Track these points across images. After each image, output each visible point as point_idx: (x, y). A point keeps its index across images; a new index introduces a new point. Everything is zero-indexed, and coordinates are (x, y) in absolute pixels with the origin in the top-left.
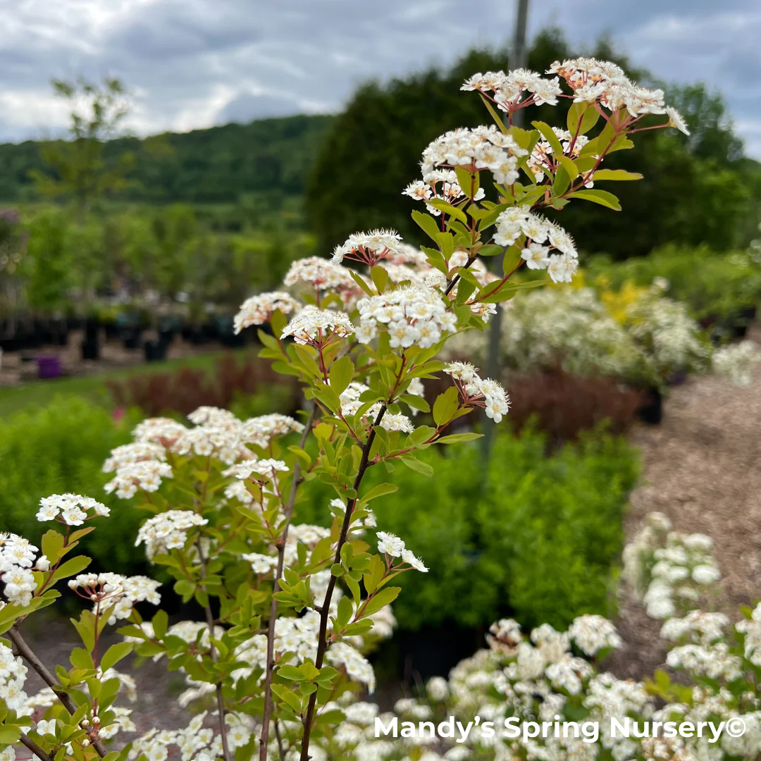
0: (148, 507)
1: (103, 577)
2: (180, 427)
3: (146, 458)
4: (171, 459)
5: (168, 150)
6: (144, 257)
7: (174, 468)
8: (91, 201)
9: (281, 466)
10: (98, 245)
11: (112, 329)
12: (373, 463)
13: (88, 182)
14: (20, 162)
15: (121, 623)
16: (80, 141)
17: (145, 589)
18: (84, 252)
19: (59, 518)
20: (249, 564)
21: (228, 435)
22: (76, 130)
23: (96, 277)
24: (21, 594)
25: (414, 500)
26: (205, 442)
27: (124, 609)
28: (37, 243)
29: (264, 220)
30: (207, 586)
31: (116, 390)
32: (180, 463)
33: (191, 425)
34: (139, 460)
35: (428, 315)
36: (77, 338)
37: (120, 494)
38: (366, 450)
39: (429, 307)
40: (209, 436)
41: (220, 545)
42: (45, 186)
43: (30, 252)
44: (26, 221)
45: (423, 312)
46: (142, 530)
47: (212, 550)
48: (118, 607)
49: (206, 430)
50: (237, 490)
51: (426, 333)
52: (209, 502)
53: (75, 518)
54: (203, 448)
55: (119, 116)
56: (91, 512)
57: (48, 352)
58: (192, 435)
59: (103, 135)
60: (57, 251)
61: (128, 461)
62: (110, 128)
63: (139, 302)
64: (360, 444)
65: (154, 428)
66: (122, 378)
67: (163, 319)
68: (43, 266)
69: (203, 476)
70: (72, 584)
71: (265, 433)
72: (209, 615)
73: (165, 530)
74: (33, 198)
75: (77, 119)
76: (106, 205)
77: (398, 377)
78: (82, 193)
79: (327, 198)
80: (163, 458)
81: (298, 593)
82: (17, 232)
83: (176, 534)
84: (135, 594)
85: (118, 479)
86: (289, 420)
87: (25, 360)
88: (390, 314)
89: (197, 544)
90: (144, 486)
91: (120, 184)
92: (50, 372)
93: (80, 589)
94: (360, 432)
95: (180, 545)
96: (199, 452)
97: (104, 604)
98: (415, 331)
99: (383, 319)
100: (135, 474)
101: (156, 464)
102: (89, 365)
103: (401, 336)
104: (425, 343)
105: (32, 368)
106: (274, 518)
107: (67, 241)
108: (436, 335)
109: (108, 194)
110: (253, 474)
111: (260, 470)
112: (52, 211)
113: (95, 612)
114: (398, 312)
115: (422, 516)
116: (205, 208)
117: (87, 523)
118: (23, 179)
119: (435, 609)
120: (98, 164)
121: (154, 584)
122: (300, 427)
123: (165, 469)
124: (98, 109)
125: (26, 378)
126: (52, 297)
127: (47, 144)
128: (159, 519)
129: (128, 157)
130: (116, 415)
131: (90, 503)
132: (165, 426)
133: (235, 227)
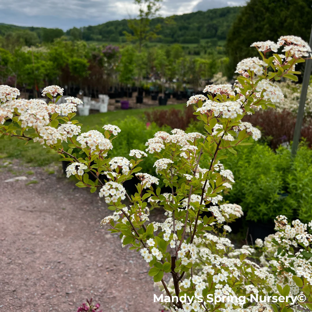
0: (157, 157)
1: (144, 174)
2: (168, 134)
3: (158, 143)
4: (165, 144)
5: (174, 23)
6: (162, 65)
7: (165, 146)
8: (144, 42)
9: (196, 148)
10: (145, 60)
11: (148, 92)
12: (220, 149)
13: (144, 35)
14: (120, 28)
15: (148, 189)
16: (142, 20)
17: (155, 180)
18: (140, 62)
19: (135, 156)
20: (185, 177)
21: (182, 137)
22: (141, 15)
23: (144, 72)
24: (126, 172)
25: (260, 169)
26: (175, 139)
27: (149, 185)
28: (124, 59)
29: (209, 50)
30: (173, 182)
31: (148, 115)
32: (167, 145)
33: (171, 134)
34: (155, 143)
35: (234, 110)
36: (135, 94)
37: (150, 152)
38: (218, 145)
39: (235, 107)
40: (176, 137)
41: (177, 171)
42: (129, 37)
43: (121, 62)
44: (121, 50)
45: (233, 108)
46: (155, 163)
47: (175, 172)
48: (147, 184)
49: (176, 135)
50: (183, 154)
51: (233, 114)
52: (175, 157)
53: (138, 156)
54: (174, 141)
55: (157, 10)
56: (143, 155)
57: (125, 99)
58: (171, 137)
59: (150, 17)
60: (131, 62)
61: (152, 143)
62: (153, 14)
63: (158, 82)
64: (217, 143)
65: (160, 134)
66: (150, 111)
67: (167, 89)
68: (126, 67)
69: (174, 149)
70: (136, 175)
71: (193, 138)
72: (173, 191)
73: (162, 163)
74: (124, 41)
75: (141, 11)
76: (149, 44)
77: (227, 125)
78: (141, 39)
79: (235, 42)
80: (162, 143)
81: (196, 183)
82: (118, 55)
83: (165, 165)
84: (152, 181)
85: (149, 148)
86: (200, 134)
87: (117, 102)
88: (223, 109)
89: (171, 170)
90: (157, 150)
91: (155, 36)
92: (125, 107)
93: (138, 176)
94: (217, 140)
95: (165, 168)
96: (173, 142)
97: (144, 182)
98: (230, 114)
99: (221, 110)
100: (154, 146)
101: (160, 144)
102: (139, 105)
103: (226, 115)
104: (232, 117)
105: (119, 104)
106: (193, 163)
107: (134, 59)
108: (236, 115)
109: (151, 40)
110: (187, 149)
111: (190, 148)
112: (130, 46)
113: (141, 184)
114: (226, 108)
115: (262, 176)
116: (186, 45)
117: (142, 158)
118: (121, 34)
119: (264, 214)
120: (148, 28)
121: (157, 179)
122: (204, 137)
123: (163, 146)
124: (149, 7)
125: (117, 108)
126: (128, 79)
127: (131, 21)
128: (160, 160)
129: (159, 25)
130: (147, 125)
131: (143, 153)
132: (164, 134)
133: (197, 53)
